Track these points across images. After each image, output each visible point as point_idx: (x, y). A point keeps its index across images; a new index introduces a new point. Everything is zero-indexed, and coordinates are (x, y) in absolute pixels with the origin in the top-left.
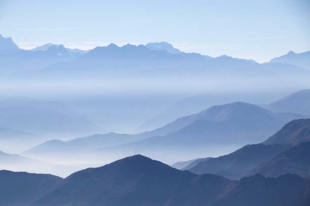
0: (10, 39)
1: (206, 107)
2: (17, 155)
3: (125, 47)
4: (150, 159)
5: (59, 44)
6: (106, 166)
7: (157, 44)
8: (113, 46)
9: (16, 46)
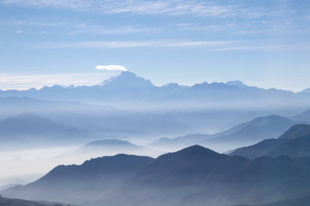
0: (149, 80)
1: (253, 118)
2: (141, 146)
3: (212, 84)
4: (203, 148)
5: (175, 82)
6: (178, 152)
7: (234, 82)
8: (205, 84)
9: (152, 84)
